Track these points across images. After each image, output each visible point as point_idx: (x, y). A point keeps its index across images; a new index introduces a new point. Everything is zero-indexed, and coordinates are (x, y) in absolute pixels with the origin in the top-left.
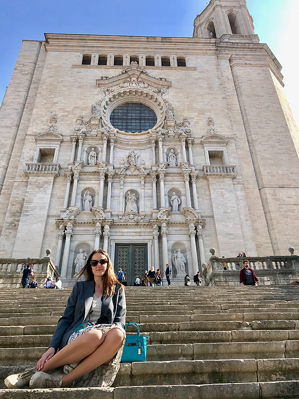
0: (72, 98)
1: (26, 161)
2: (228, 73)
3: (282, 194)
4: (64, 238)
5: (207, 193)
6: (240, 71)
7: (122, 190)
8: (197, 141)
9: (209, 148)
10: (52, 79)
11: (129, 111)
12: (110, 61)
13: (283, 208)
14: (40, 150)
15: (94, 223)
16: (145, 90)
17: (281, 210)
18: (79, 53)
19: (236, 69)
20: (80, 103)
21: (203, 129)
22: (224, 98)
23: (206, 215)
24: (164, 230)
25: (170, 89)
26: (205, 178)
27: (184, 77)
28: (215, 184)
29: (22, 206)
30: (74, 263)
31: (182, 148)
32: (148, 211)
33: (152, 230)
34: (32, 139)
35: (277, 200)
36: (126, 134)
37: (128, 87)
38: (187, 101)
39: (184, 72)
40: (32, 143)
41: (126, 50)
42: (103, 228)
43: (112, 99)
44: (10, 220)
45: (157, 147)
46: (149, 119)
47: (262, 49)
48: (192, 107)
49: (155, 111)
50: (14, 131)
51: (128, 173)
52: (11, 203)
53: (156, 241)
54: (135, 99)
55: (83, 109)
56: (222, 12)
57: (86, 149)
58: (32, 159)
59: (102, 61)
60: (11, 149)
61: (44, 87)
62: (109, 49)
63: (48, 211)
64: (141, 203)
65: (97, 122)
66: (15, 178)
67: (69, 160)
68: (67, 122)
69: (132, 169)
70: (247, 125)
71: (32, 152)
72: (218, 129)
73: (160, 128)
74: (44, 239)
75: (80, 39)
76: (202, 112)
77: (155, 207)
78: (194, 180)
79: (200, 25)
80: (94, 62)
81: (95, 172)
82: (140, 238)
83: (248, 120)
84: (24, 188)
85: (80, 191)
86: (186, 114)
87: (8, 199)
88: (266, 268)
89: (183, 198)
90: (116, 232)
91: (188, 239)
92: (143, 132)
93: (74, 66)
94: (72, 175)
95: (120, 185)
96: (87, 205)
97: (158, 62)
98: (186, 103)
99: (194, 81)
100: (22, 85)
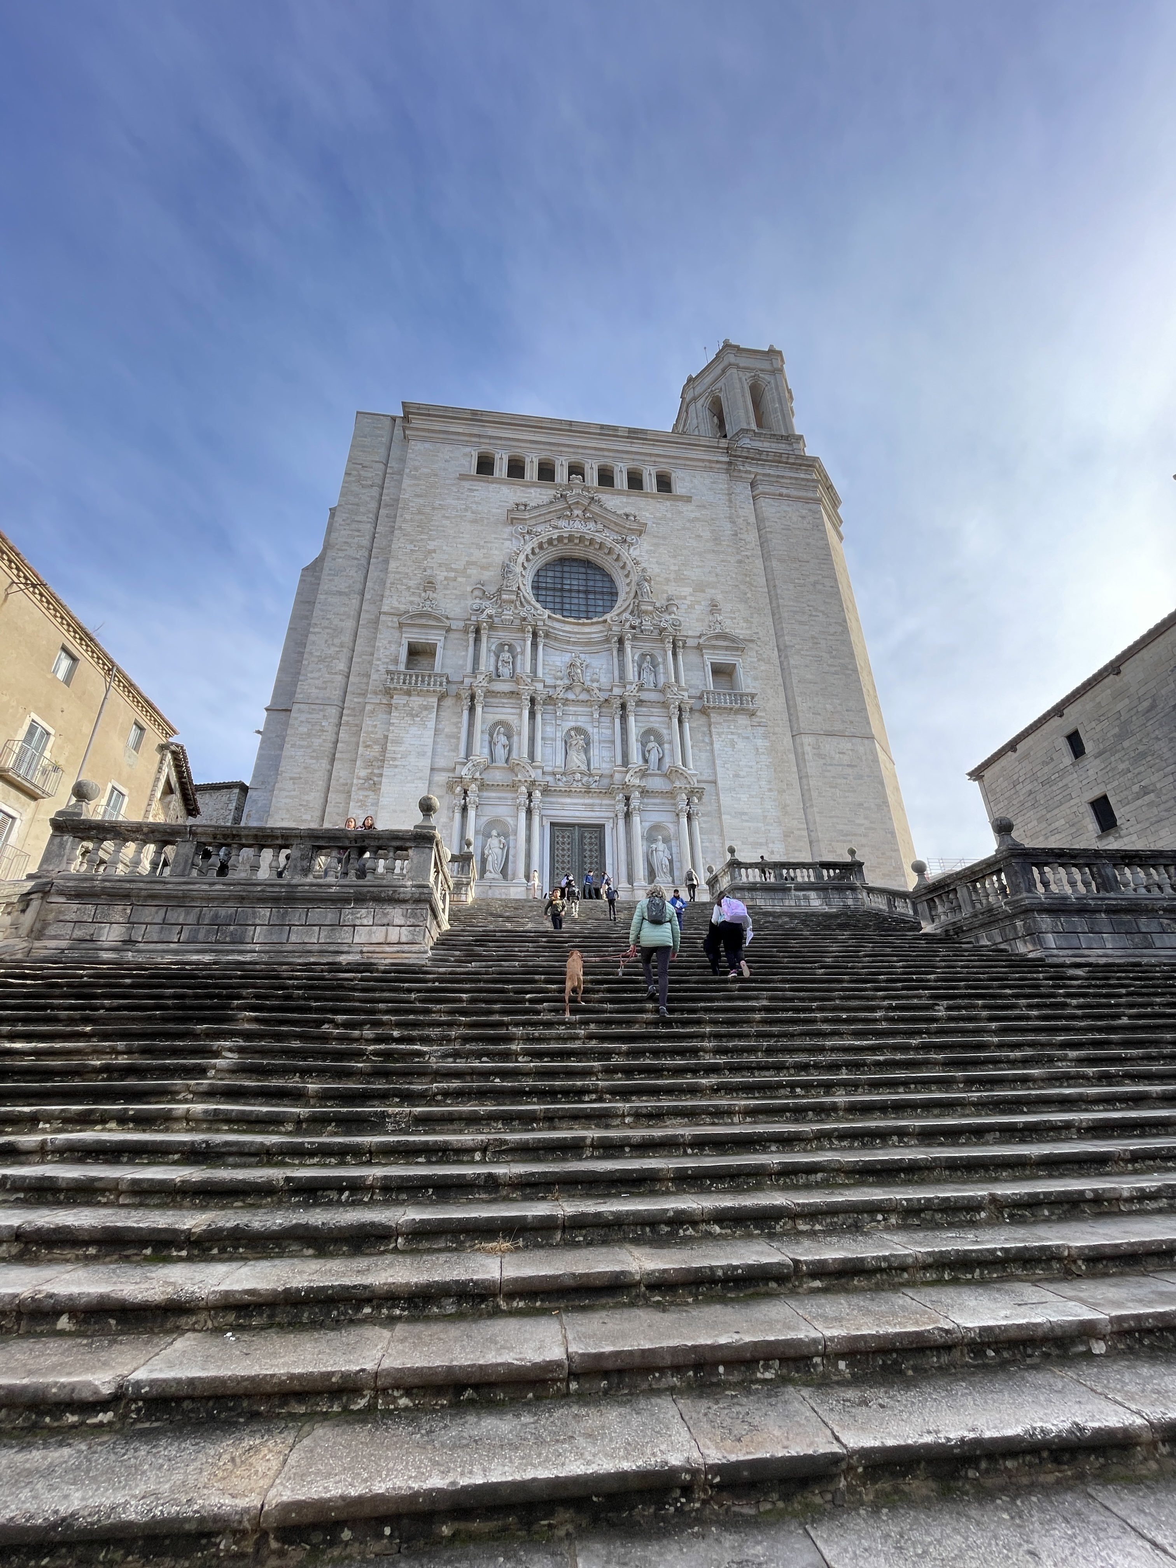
0: (461, 543)
1: (384, 663)
2: (747, 510)
3: (830, 746)
4: (465, 809)
5: (707, 740)
6: (769, 508)
7: (560, 728)
8: (691, 642)
9: (710, 658)
10: (421, 501)
11: (566, 575)
12: (531, 472)
13: (830, 771)
14: (409, 644)
15: (513, 787)
16: (599, 537)
17: (827, 774)
18: (468, 449)
19: (763, 502)
20: (478, 555)
21: (702, 620)
22: (740, 562)
23: (704, 778)
24: (635, 803)
25: (644, 536)
26: (704, 711)
27: (669, 515)
28: (720, 724)
29: (384, 750)
30: (483, 854)
31: (666, 654)
32: (607, 768)
33: (613, 802)
34: (392, 622)
35: (820, 756)
36: (564, 622)
37: (567, 527)
38: (674, 564)
39: (668, 503)
40: (393, 631)
41: (560, 449)
42: (530, 795)
43: (537, 550)
44: (363, 773)
45: (621, 650)
46: (602, 593)
47: (810, 466)
48: (682, 577)
49: (615, 577)
50: (355, 602)
51: (571, 696)
52: (364, 742)
53: (621, 822)
54: (579, 552)
55: (484, 568)
56: (740, 379)
57: (493, 648)
58: (396, 661)
59: (516, 469)
60: (352, 638)
61: (408, 517)
62: (528, 445)
64: (594, 752)
65: (514, 597)
66: (364, 695)
67: (463, 667)
68: (454, 592)
69: (578, 690)
70: (777, 617)
71: (394, 647)
72: (728, 622)
73: (626, 615)
75: (471, 420)
76: (700, 588)
77: (619, 761)
78: (686, 715)
79: (695, 399)
80: (501, 470)
81: (512, 693)
83: (778, 607)
84: (385, 716)
85: (487, 727)
86: (671, 589)
87: (358, 734)
88: (812, 879)
89: (666, 746)
90: (551, 803)
91: (675, 819)
92: (595, 620)
93: (463, 477)
94: (472, 697)
95: (556, 718)
96: (500, 753)
97: (621, 480)
98: (672, 568)
99: (688, 525)
100: (362, 509)
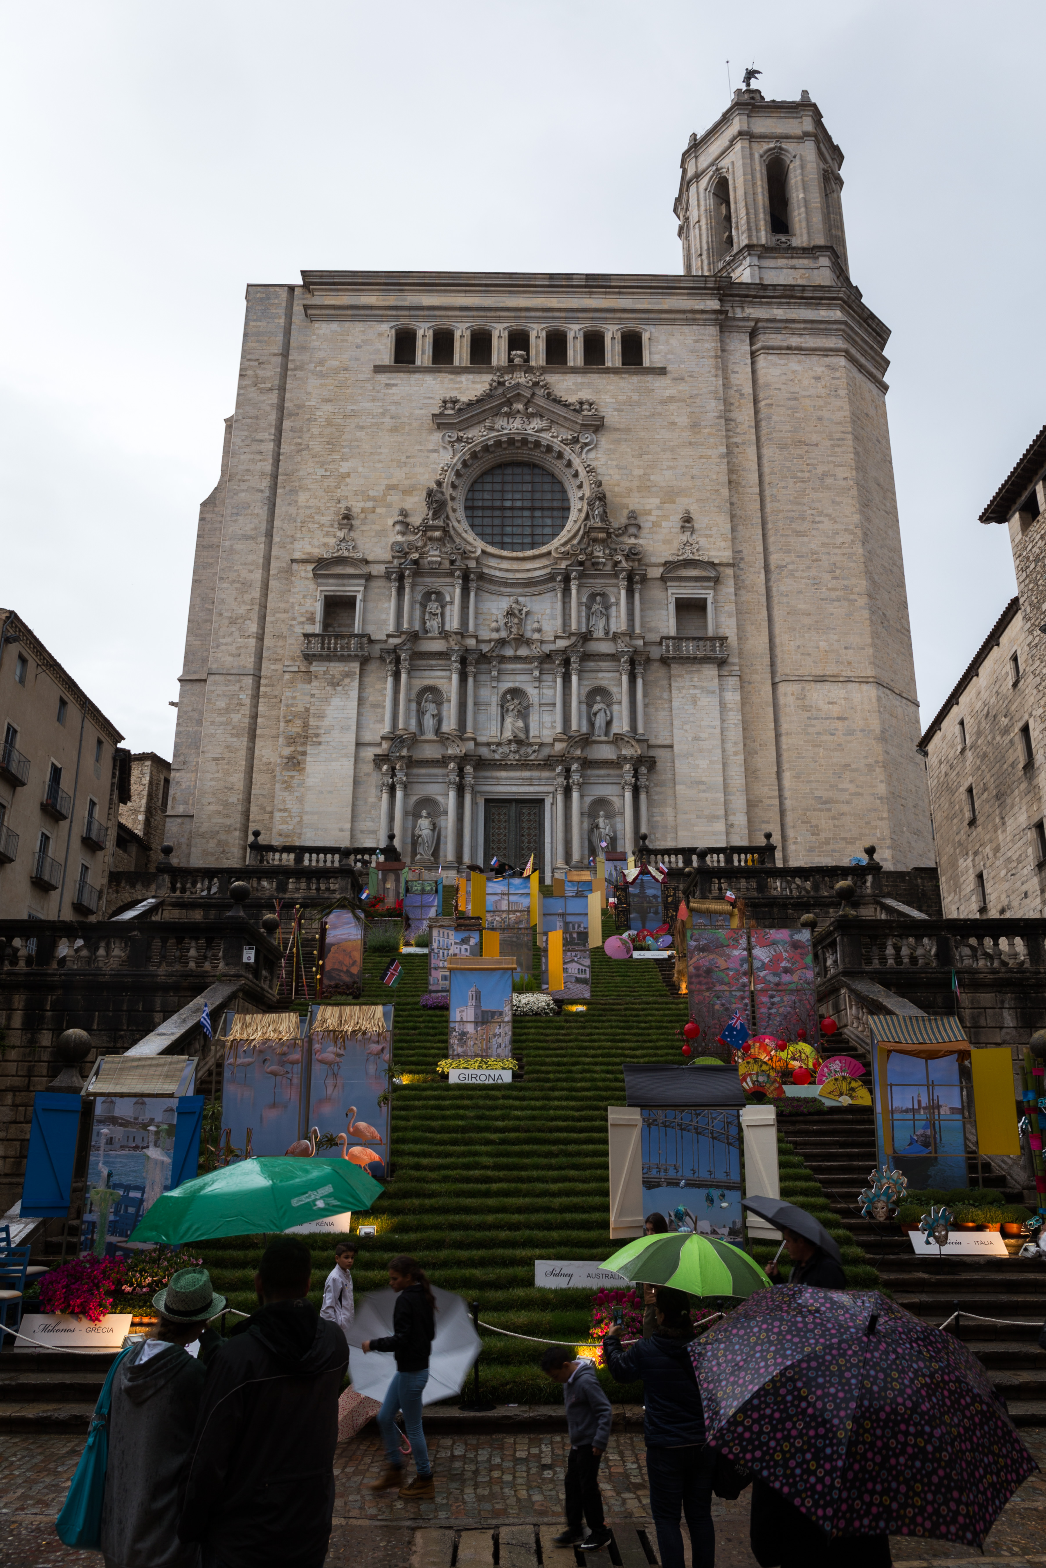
0: (379, 461)
1: (300, 623)
2: (742, 377)
3: (819, 695)
4: (392, 789)
5: (666, 695)
6: (772, 369)
7: (495, 690)
8: (652, 573)
9: (676, 591)
10: (328, 407)
11: (508, 487)
12: (461, 352)
13: (813, 726)
14: (326, 596)
15: (445, 762)
16: (545, 438)
17: (811, 730)
18: (384, 327)
19: (764, 361)
20: (398, 476)
21: (671, 542)
23: (659, 742)
24: (576, 777)
25: (601, 434)
26: (664, 662)
27: (635, 397)
28: (680, 676)
29: (306, 726)
31: (619, 594)
32: (547, 735)
34: (306, 571)
35: (805, 708)
36: (502, 557)
37: (506, 428)
38: (639, 467)
39: (635, 379)
40: (307, 582)
41: (498, 314)
42: (461, 771)
43: (469, 462)
44: (287, 751)
45: (566, 591)
46: (552, 509)
48: (648, 484)
49: (567, 485)
50: (262, 547)
51: (508, 652)
53: (560, 798)
54: (522, 456)
55: (406, 492)
56: (752, 157)
58: (311, 620)
59: (443, 349)
60: (263, 592)
61: (316, 431)
62: (458, 313)
63: (357, 735)
66: (281, 661)
67: (387, 623)
68: (373, 526)
70: (769, 526)
71: (309, 601)
72: (703, 542)
73: (574, 545)
74: (354, 789)
76: (670, 496)
77: (559, 729)
78: (639, 670)
80: (424, 353)
81: (441, 653)
82: (531, 789)
83: (772, 512)
84: (305, 686)
85: (413, 696)
86: (635, 502)
87: (277, 707)
91: (620, 792)
92: (537, 552)
93: (379, 369)
94: (397, 661)
95: (492, 679)
96: (429, 722)
97: (575, 353)
98: (638, 472)
99: (659, 408)
100: (263, 423)
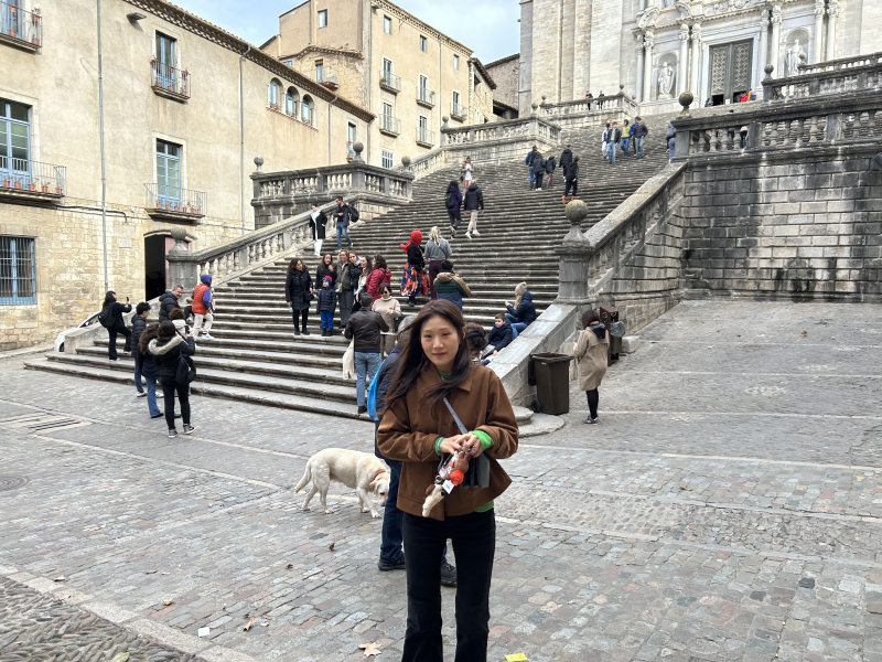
4: (644, 50)
15: (678, 25)
24: (775, 17)
29: (591, 17)
42: (691, 28)
44: (579, 39)
52: (578, 14)
53: (765, 35)
63: (623, 18)
74: (621, 55)
82: (744, 32)
90: (709, 31)
91: (813, 21)
